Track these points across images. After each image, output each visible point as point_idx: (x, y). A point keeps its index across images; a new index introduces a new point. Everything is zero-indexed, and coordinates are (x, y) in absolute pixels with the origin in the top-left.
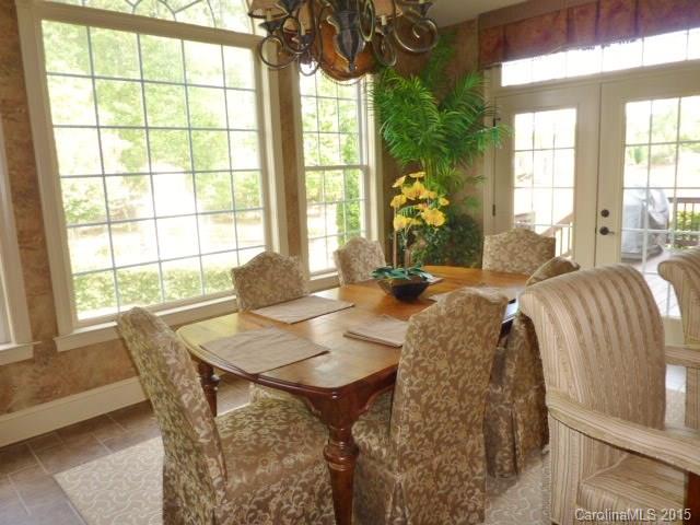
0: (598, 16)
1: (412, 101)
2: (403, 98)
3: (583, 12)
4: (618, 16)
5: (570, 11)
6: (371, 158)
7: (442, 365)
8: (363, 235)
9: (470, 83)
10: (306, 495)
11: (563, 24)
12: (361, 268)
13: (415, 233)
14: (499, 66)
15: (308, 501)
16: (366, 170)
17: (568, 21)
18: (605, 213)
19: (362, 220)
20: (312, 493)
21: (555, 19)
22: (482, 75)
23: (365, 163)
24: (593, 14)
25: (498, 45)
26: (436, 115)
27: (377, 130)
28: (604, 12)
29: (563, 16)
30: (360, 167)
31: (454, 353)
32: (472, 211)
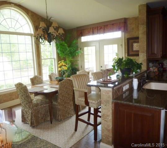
0: (98, 29)
1: (63, 45)
2: (61, 45)
3: (95, 28)
4: (101, 30)
5: (93, 28)
6: (55, 56)
7: (65, 89)
8: (54, 72)
9: (74, 42)
10: (45, 111)
11: (92, 30)
12: (53, 78)
13: (65, 72)
14: (81, 38)
15: (45, 112)
16: (55, 59)
17: (93, 30)
18: (102, 67)
19: (54, 70)
20: (46, 110)
21: (91, 29)
22: (78, 40)
23: (54, 57)
24: (97, 29)
25: (80, 34)
26: (68, 48)
27: (56, 51)
28: (99, 29)
29: (92, 29)
30: (53, 58)
31: (66, 88)
32: (77, 67)
